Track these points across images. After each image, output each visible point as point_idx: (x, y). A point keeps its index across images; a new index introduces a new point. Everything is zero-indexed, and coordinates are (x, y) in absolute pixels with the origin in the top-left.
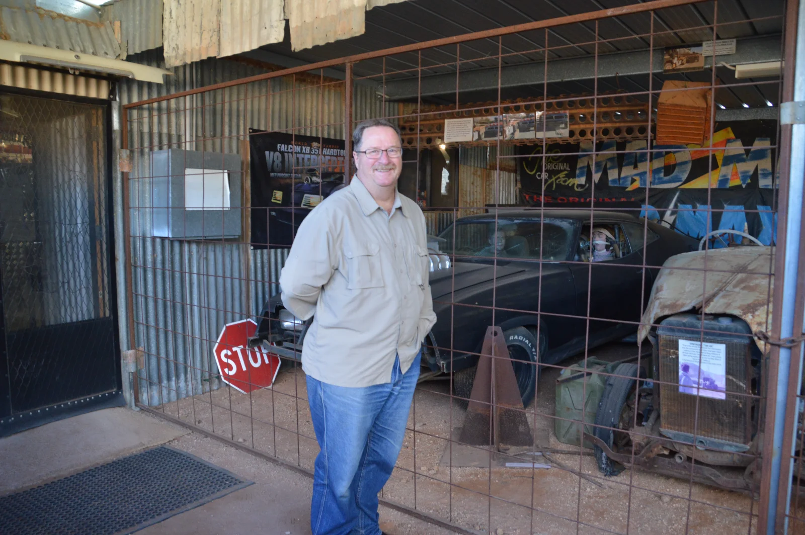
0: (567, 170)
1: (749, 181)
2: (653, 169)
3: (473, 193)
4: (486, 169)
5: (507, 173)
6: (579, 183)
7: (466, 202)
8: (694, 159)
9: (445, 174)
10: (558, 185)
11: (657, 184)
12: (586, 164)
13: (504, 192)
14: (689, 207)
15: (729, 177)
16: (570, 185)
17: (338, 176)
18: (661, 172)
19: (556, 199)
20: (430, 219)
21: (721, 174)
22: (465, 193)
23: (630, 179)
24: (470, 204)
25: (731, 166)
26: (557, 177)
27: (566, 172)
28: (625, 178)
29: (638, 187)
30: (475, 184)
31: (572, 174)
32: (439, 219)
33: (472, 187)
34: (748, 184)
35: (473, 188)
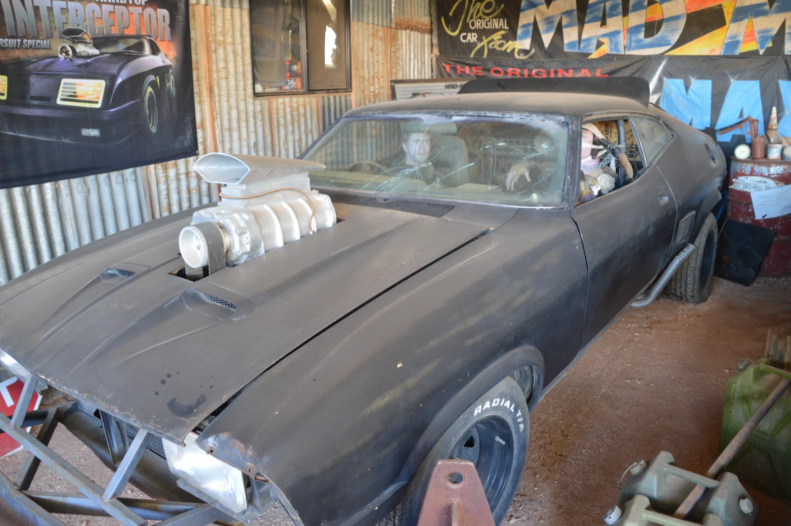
0: (504, 30)
1: (770, 44)
2: (629, 26)
3: (373, 63)
4: (391, 28)
5: (419, 34)
6: (521, 48)
7: (364, 78)
8: (689, 12)
9: (330, 36)
10: (492, 52)
11: (634, 49)
12: (532, 21)
13: (416, 62)
14: (680, 82)
15: (741, 38)
16: (509, 51)
17: (133, 42)
18: (641, 32)
19: (489, 70)
20: (308, 107)
21: (728, 35)
22: (360, 64)
23: (594, 42)
24: (368, 81)
25: (745, 22)
26: (489, 39)
27: (503, 32)
28: (588, 40)
29: (606, 52)
30: (375, 50)
31: (512, 35)
32: (324, 107)
33: (371, 55)
34: (768, 49)
35: (373, 57)
